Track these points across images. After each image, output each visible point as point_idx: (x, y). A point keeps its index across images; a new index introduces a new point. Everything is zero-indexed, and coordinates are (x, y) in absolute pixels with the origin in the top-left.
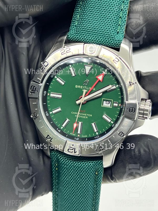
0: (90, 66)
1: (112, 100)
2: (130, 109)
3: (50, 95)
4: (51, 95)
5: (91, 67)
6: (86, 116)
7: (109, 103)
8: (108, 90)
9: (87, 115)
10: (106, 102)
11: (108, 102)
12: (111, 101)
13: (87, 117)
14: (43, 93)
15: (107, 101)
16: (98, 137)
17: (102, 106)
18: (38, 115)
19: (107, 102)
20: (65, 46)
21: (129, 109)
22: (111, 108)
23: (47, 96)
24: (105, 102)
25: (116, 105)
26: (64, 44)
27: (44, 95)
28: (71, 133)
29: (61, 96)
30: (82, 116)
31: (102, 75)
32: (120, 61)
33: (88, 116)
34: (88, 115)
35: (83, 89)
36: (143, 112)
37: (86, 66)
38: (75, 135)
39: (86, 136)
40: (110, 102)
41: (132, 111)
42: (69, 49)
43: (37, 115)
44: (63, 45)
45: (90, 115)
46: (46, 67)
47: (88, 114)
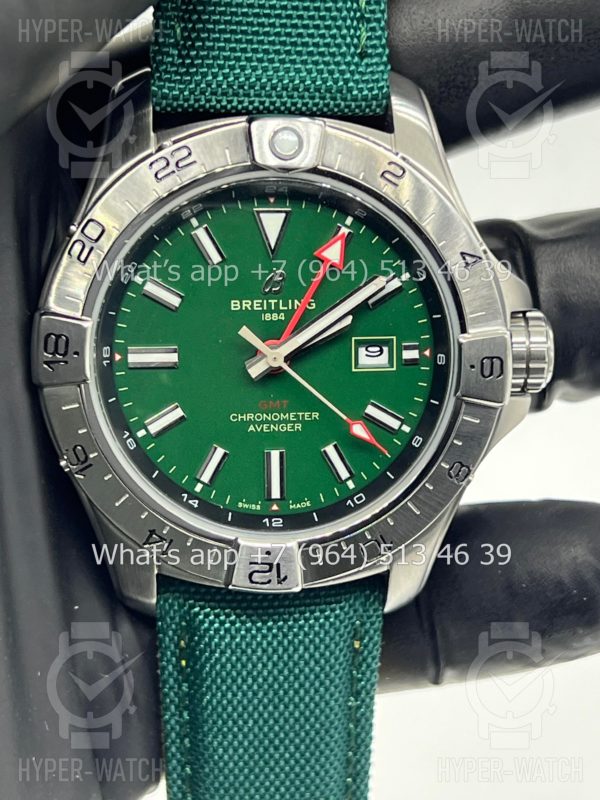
0: (281, 212)
1: (394, 338)
2: (482, 364)
3: (125, 358)
4: (133, 359)
5: (284, 215)
6: (294, 422)
7: (381, 351)
8: (370, 302)
9: (297, 416)
10: (367, 350)
11: (378, 349)
12: (388, 343)
13: (298, 427)
14: (99, 358)
15: (368, 344)
16: (360, 499)
17: (354, 370)
18: (92, 453)
19: (370, 349)
20: (158, 141)
21: (478, 366)
22: (394, 369)
23: (115, 367)
24: (362, 351)
25: (414, 354)
26: (152, 134)
27: (105, 362)
28: (240, 505)
29: (176, 355)
30: (280, 422)
31: (338, 240)
32: (410, 172)
33: (304, 422)
34: (303, 416)
35: (265, 312)
36: (524, 366)
37: (261, 215)
38: (259, 507)
39: (308, 504)
40: (385, 349)
41: (491, 374)
42: (185, 152)
43: (91, 456)
44: (149, 136)
45: (310, 416)
46: (94, 245)
47: (301, 414)
